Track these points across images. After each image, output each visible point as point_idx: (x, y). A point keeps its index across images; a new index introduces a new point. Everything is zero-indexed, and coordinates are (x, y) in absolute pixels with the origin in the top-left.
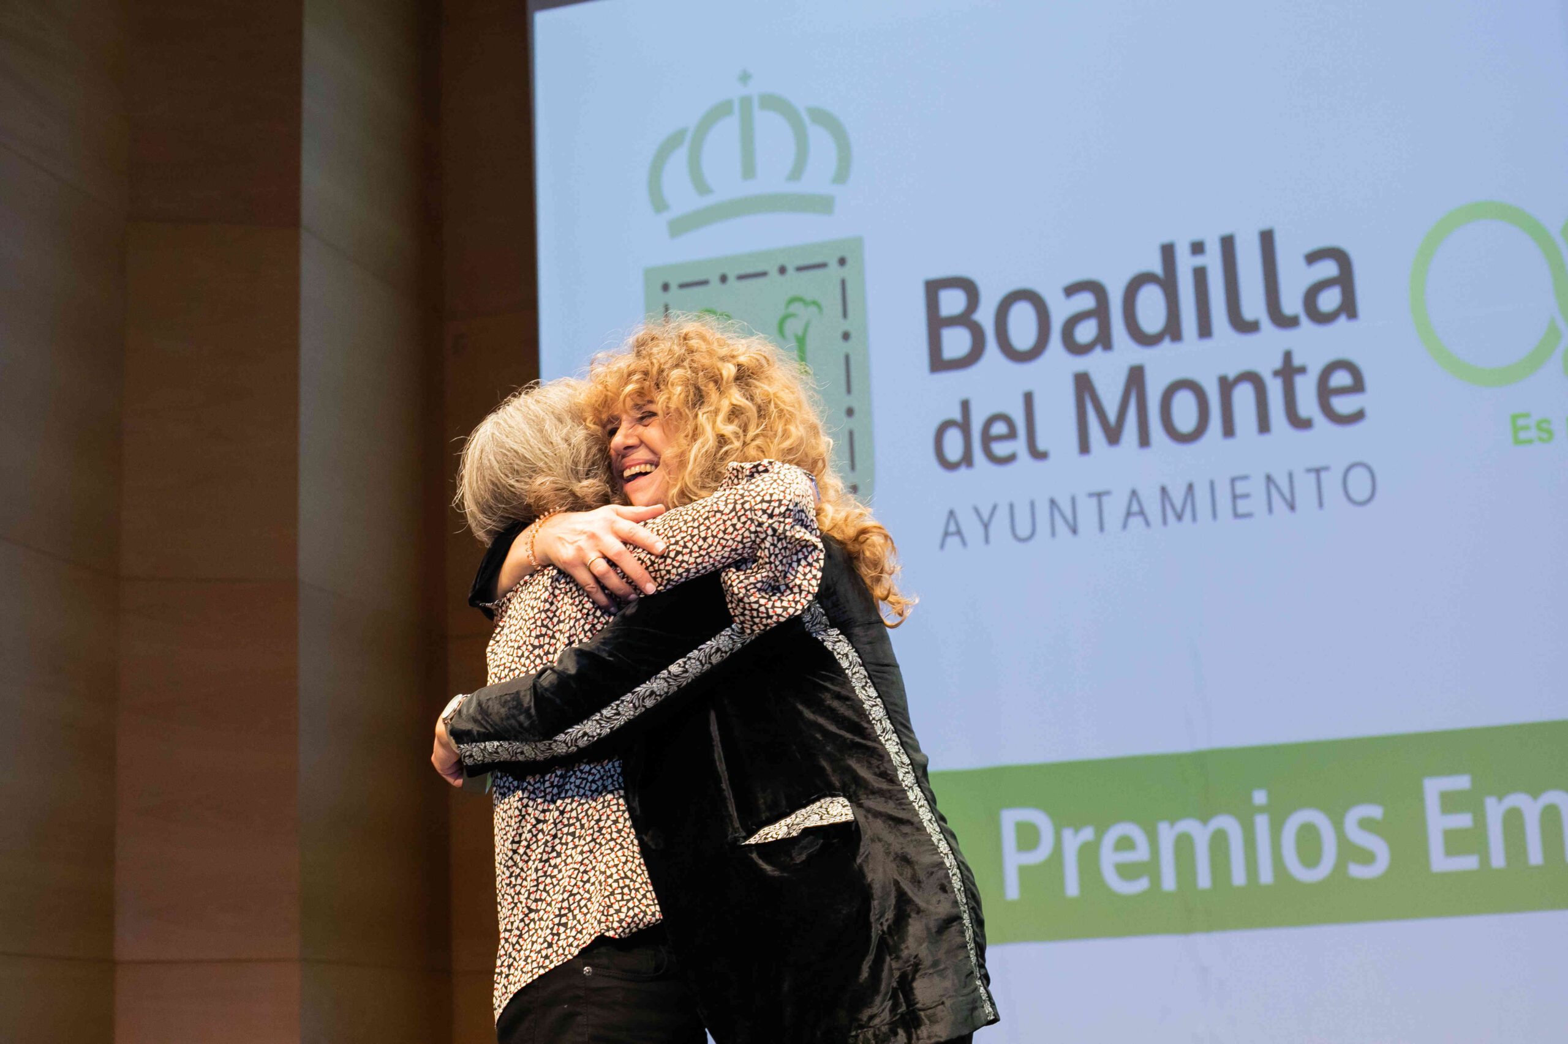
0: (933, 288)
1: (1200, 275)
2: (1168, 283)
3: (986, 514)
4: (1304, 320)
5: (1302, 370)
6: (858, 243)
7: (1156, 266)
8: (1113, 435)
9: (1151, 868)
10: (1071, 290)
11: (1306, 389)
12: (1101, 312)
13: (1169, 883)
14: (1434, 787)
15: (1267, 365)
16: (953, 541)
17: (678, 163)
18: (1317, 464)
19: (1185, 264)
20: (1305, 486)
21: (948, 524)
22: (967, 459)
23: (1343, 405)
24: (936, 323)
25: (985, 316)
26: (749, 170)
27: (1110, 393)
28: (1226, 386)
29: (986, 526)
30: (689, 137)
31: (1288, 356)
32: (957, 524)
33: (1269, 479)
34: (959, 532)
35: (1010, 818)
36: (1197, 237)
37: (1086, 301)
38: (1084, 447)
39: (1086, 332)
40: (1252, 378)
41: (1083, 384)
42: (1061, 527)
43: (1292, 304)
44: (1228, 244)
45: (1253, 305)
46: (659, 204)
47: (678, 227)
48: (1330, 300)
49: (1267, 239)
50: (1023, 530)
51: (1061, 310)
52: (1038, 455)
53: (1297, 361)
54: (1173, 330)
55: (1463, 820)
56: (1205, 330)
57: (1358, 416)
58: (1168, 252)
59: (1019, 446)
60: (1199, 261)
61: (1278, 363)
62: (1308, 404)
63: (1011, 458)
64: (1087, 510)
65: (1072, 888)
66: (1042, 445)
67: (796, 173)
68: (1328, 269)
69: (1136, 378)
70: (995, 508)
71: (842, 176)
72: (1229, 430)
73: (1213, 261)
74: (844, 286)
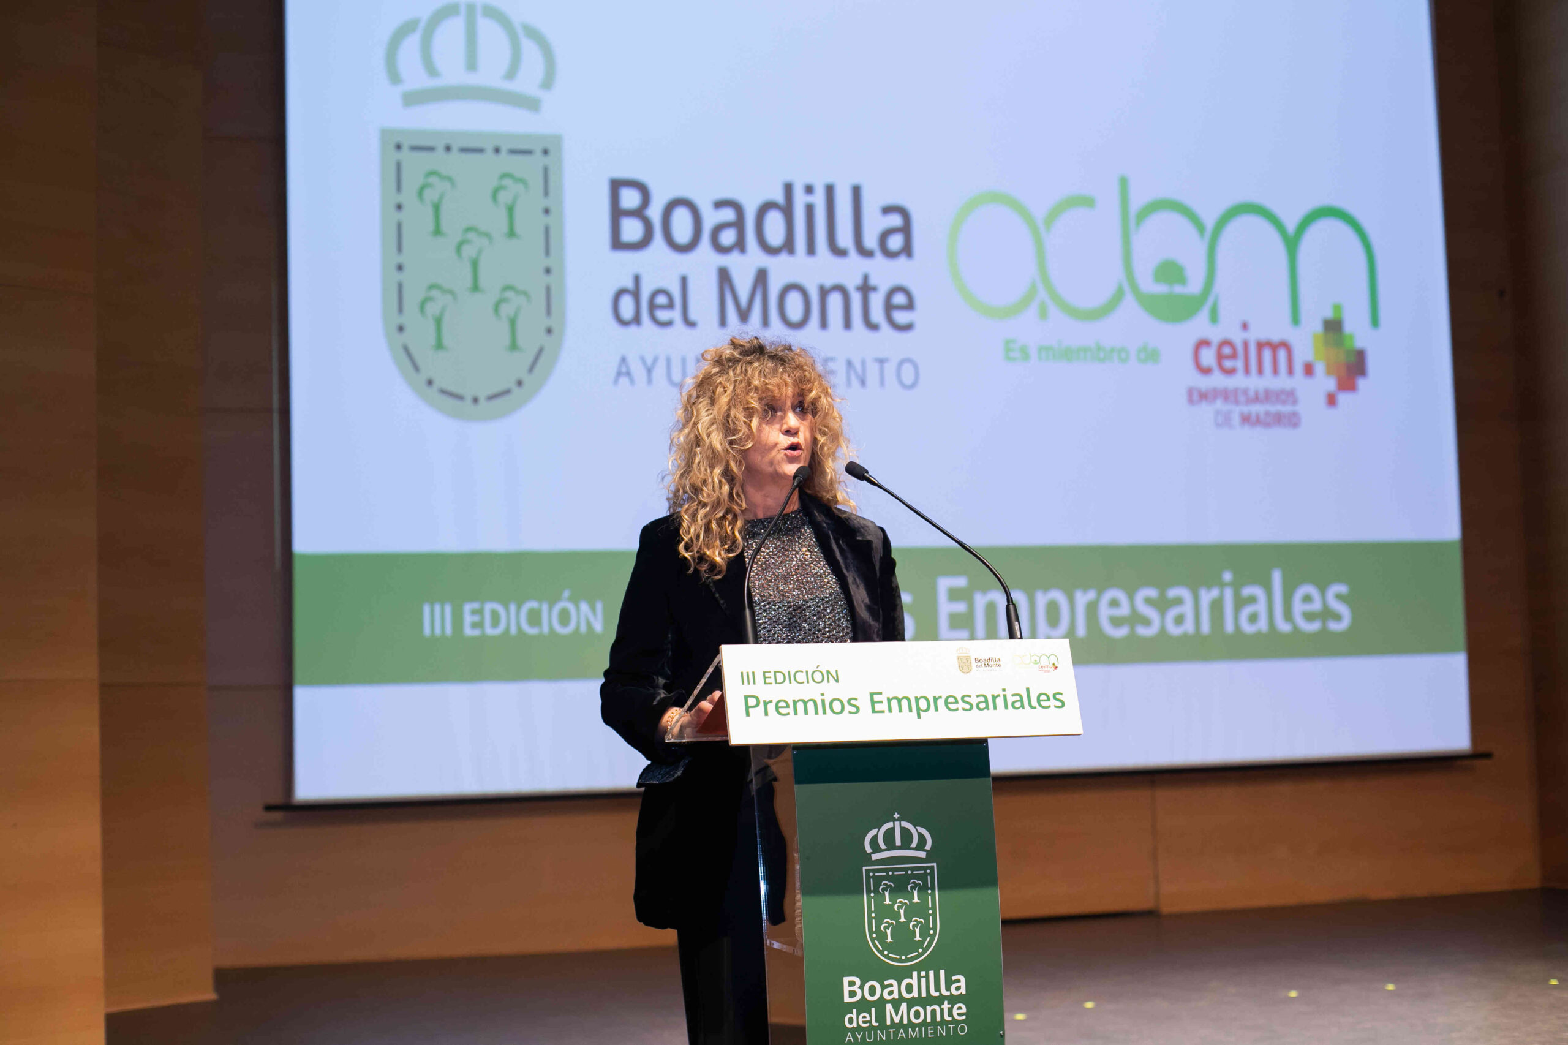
0: (616, 185)
1: (810, 209)
2: (787, 211)
3: (649, 362)
4: (879, 255)
5: (874, 289)
6: (558, 140)
7: (779, 197)
8: (744, 316)
10: (719, 204)
11: (877, 302)
12: (739, 224)
14: (944, 584)
15: (852, 283)
16: (624, 380)
17: (411, 45)
18: (881, 356)
19: (800, 201)
20: (873, 370)
21: (620, 366)
22: (637, 320)
23: (901, 317)
24: (617, 213)
25: (655, 213)
26: (472, 64)
27: (743, 284)
28: (824, 292)
29: (649, 371)
30: (422, 25)
31: (866, 278)
32: (628, 367)
33: (849, 364)
34: (628, 374)
36: (809, 180)
37: (728, 215)
38: (723, 322)
39: (728, 237)
40: (841, 289)
41: (724, 276)
43: (871, 241)
44: (830, 190)
45: (845, 238)
46: (395, 77)
47: (412, 99)
48: (895, 242)
49: (856, 191)
50: (677, 377)
51: (711, 218)
52: (690, 324)
53: (873, 282)
54: (789, 246)
55: (960, 607)
56: (811, 250)
57: (908, 327)
58: (788, 188)
59: (676, 315)
60: (810, 199)
61: (858, 281)
62: (877, 314)
63: (668, 324)
66: (693, 315)
67: (511, 73)
68: (896, 220)
69: (762, 277)
70: (655, 360)
71: (548, 83)
72: (824, 324)
73: (819, 200)
74: (546, 170)
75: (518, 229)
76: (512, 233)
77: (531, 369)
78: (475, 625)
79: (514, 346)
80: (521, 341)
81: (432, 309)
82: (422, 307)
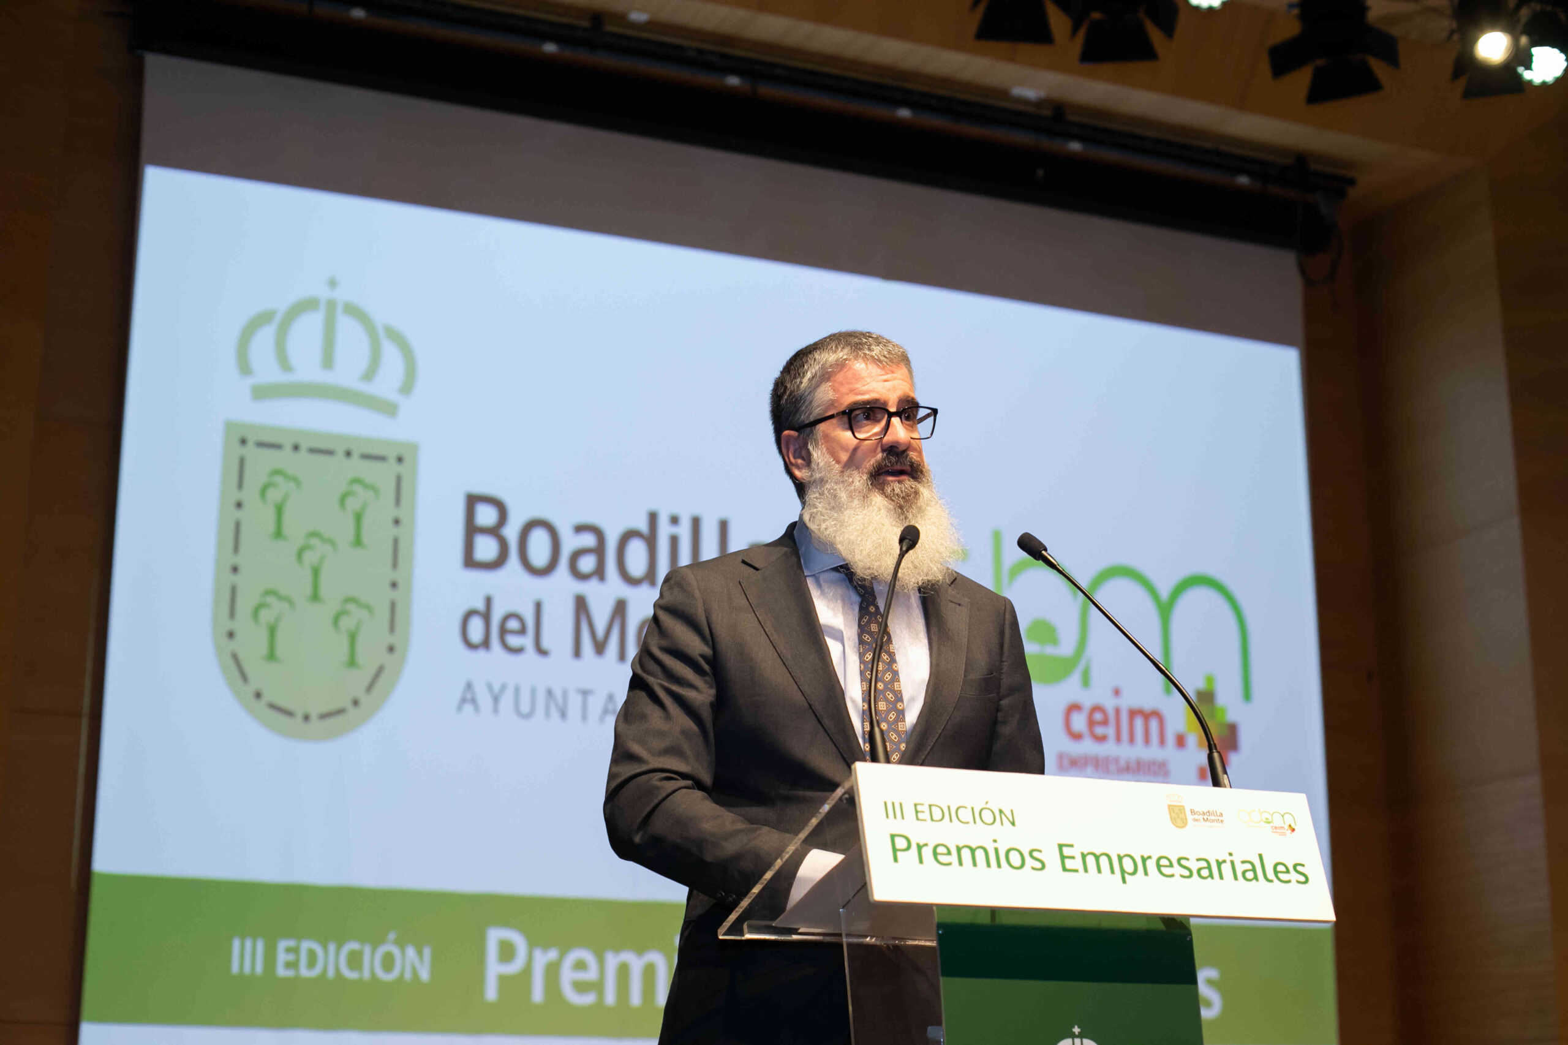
0: (472, 501)
1: (674, 541)
2: (651, 541)
3: (497, 689)
6: (414, 448)
7: (643, 526)
8: (600, 648)
9: (597, 987)
10: (580, 529)
12: (599, 550)
13: (610, 998)
16: (468, 708)
17: (265, 337)
19: (665, 531)
21: (465, 692)
22: (486, 644)
24: (472, 530)
25: (511, 532)
26: (328, 362)
27: (601, 614)
29: (496, 699)
30: (278, 318)
32: (473, 694)
34: (473, 701)
35: (495, 936)
36: (675, 511)
37: (588, 540)
38: (577, 652)
39: (587, 564)
41: (581, 605)
42: (553, 710)
44: (696, 523)
46: (245, 368)
47: (261, 393)
49: (724, 526)
50: (525, 708)
51: (570, 542)
52: (542, 652)
54: (651, 578)
58: (653, 518)
59: (527, 641)
60: (674, 530)
63: (518, 651)
64: (575, 701)
65: (538, 994)
66: (546, 644)
67: (370, 374)
69: (620, 608)
70: (503, 688)
71: (407, 387)
73: (684, 532)
74: (399, 480)
75: (366, 537)
76: (358, 542)
77: (370, 688)
78: (289, 965)
79: (352, 663)
80: (361, 659)
81: (266, 616)
82: (256, 613)
